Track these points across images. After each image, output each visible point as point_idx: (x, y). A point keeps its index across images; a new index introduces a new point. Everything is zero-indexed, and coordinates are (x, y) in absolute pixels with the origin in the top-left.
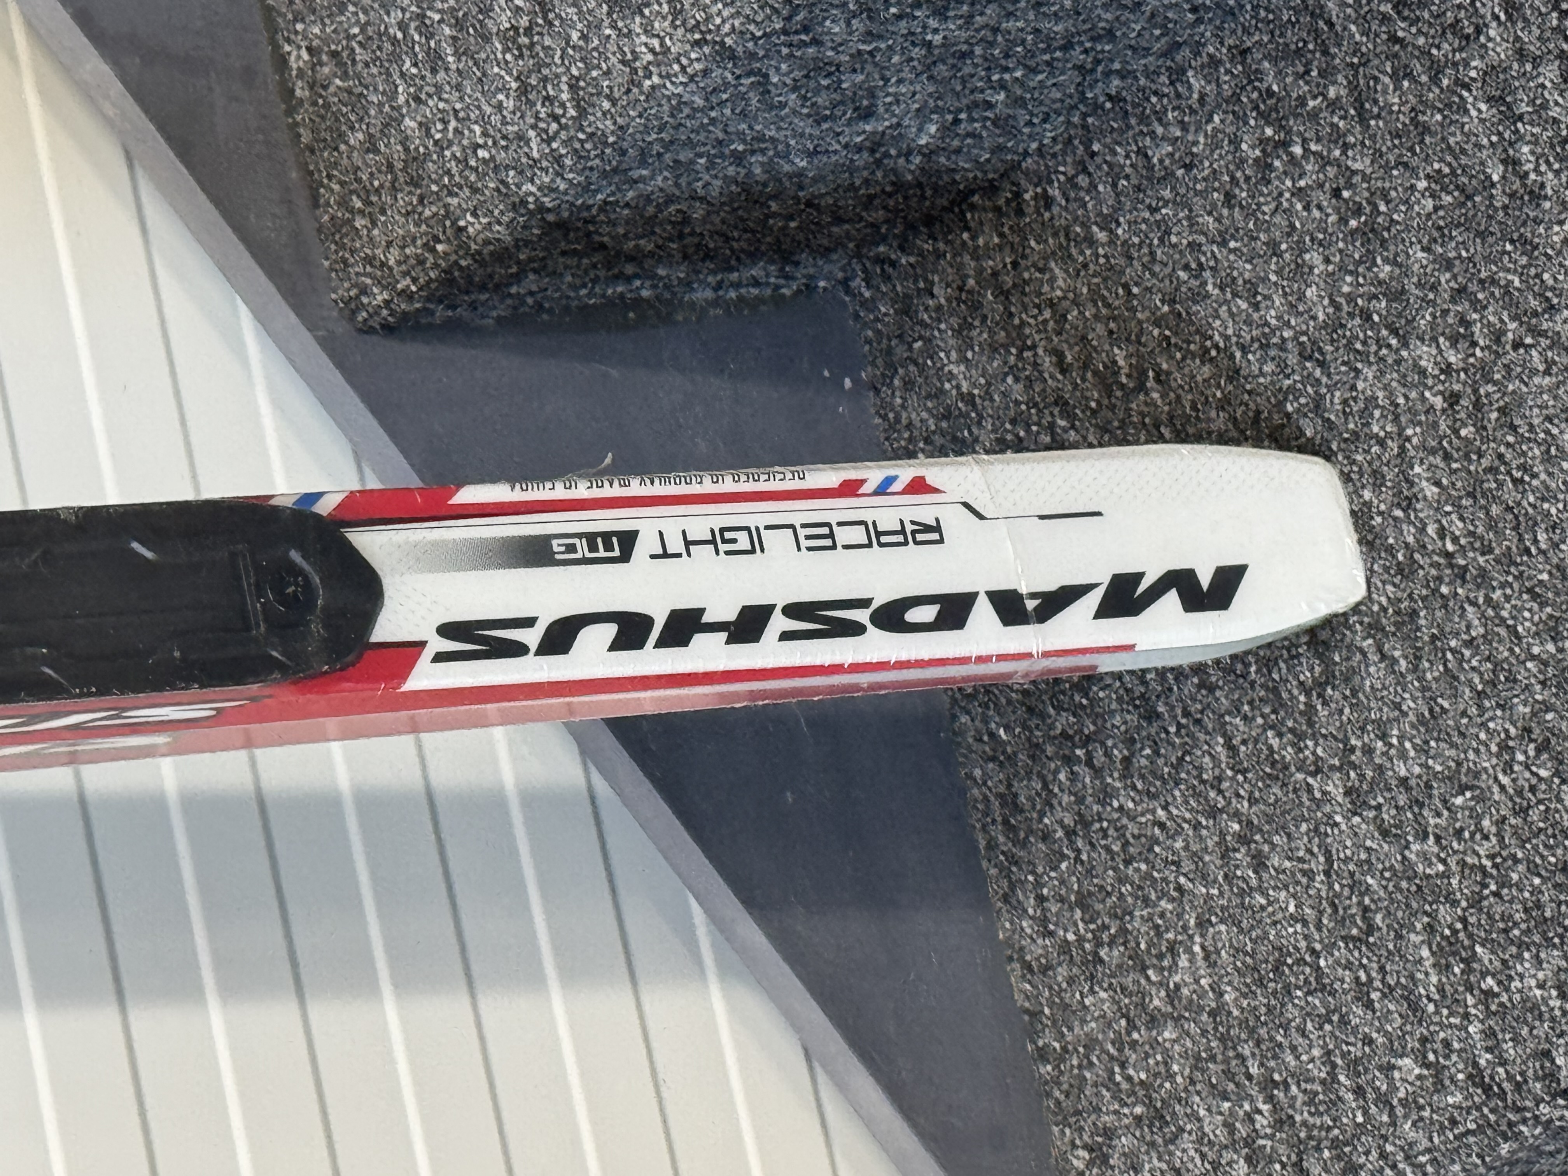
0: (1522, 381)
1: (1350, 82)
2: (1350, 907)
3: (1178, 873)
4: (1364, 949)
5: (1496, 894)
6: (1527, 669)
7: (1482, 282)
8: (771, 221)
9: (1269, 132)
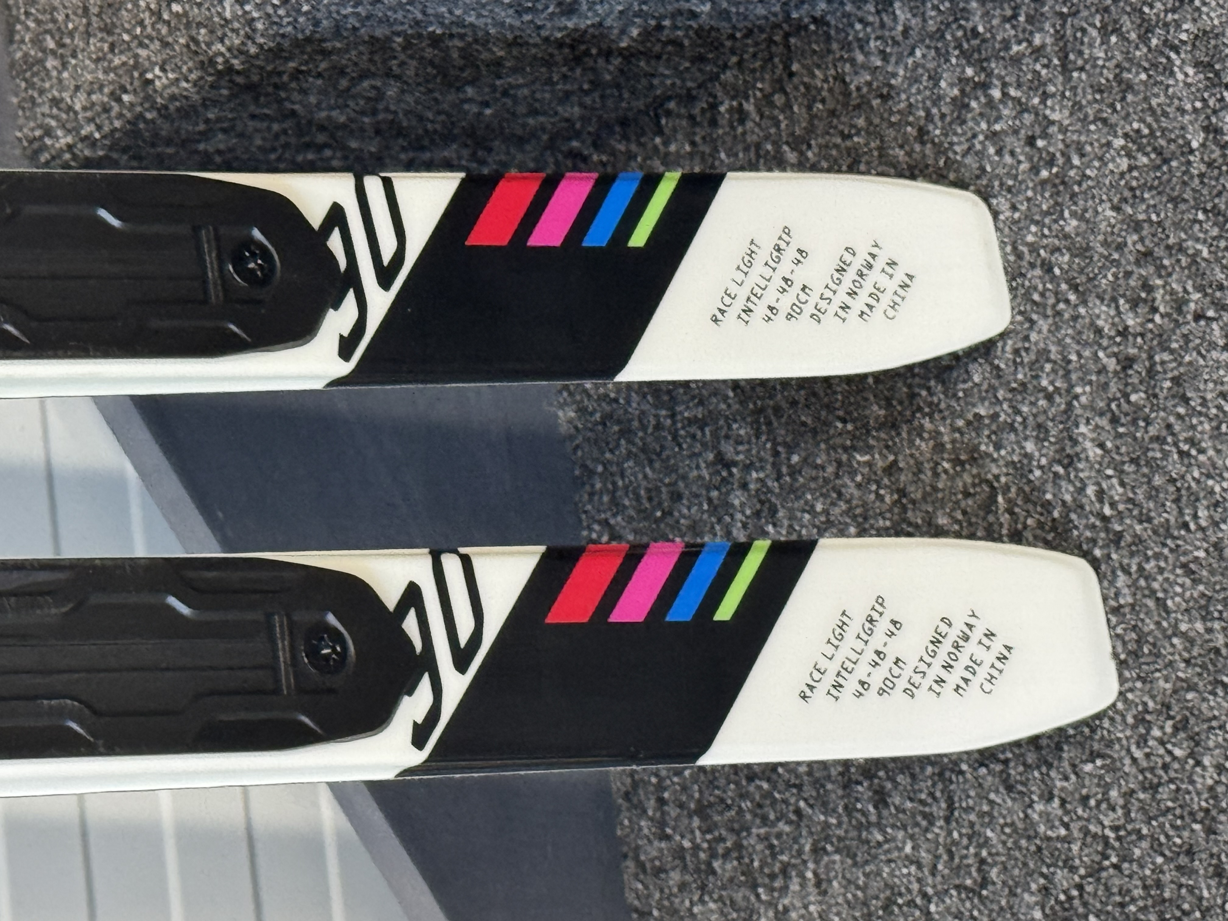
0: (1199, 353)
1: (1057, 32)
2: (966, 857)
3: (800, 797)
4: (976, 901)
5: (1115, 866)
6: (1173, 646)
7: (1169, 248)
8: (466, 107)
9: (970, 72)
